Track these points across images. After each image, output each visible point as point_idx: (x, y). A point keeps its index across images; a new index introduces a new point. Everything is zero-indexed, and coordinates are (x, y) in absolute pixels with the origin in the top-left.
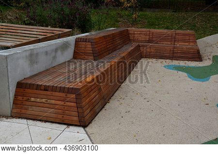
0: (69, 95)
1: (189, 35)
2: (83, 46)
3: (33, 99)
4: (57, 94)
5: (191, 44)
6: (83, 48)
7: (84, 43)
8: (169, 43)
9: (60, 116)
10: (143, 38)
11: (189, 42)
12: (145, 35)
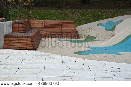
0: (28, 39)
1: (71, 23)
2: (17, 26)
3: (13, 41)
4: (23, 39)
5: (72, 29)
6: (17, 27)
7: (18, 24)
8: (58, 29)
9: (25, 47)
10: (40, 26)
11: (71, 27)
12: (42, 24)
